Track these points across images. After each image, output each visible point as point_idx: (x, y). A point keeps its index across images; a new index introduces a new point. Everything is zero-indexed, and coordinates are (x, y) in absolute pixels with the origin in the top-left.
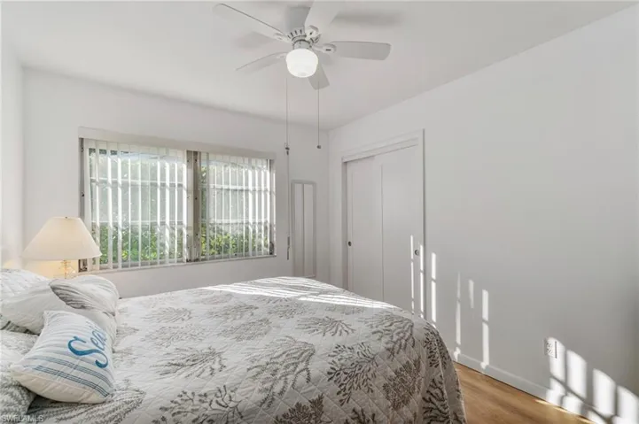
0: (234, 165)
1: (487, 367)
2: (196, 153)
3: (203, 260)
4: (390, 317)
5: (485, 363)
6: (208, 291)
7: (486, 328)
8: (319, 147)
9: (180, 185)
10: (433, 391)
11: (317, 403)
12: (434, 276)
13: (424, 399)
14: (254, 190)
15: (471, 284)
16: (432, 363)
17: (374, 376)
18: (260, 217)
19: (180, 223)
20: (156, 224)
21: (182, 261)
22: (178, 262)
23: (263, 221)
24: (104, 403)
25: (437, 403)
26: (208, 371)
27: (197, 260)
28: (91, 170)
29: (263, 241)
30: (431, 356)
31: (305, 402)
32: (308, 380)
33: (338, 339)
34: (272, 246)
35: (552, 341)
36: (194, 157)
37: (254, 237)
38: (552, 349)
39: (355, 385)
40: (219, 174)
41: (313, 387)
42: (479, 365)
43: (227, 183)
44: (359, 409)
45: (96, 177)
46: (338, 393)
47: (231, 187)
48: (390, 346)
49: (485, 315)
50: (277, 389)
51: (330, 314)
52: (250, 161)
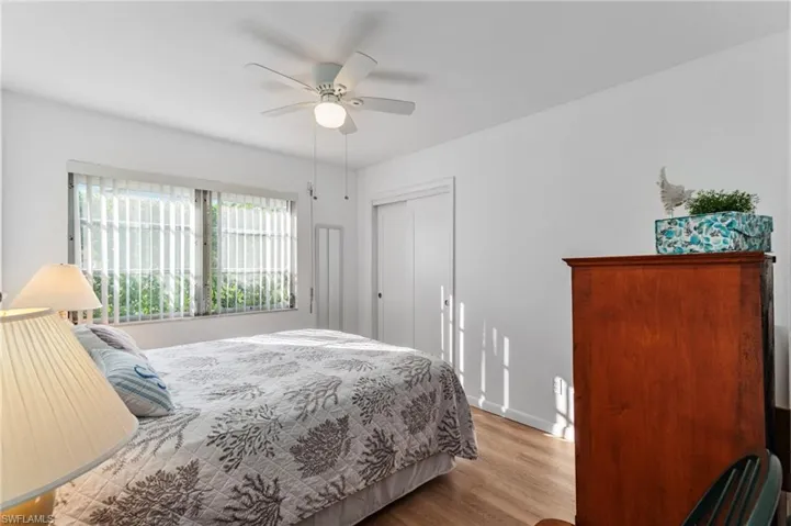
0: (249, 206)
1: (507, 411)
2: (205, 192)
3: (213, 313)
4: (411, 358)
5: (505, 408)
6: (228, 344)
7: (506, 373)
8: (346, 198)
9: (187, 229)
10: (448, 421)
11: (344, 421)
12: (462, 326)
13: (439, 428)
14: (272, 236)
15: (495, 331)
16: (447, 396)
17: (393, 403)
18: (279, 266)
19: (187, 272)
20: (158, 273)
21: (188, 316)
22: (185, 316)
23: (283, 271)
24: (167, 415)
25: (451, 431)
26: (249, 396)
27: (206, 314)
28: (81, 210)
29: (283, 293)
30: (446, 390)
31: (333, 419)
32: (336, 403)
33: (362, 374)
34: (293, 299)
35: (558, 380)
36: (203, 196)
37: (272, 288)
38: (558, 387)
39: (376, 410)
40: (233, 217)
41: (339, 408)
42: (500, 409)
43: (241, 226)
44: (379, 429)
45: (87, 218)
46: (362, 415)
47: (246, 231)
48: (408, 379)
49: (506, 362)
50: (310, 408)
51: (356, 357)
52: (267, 202)
